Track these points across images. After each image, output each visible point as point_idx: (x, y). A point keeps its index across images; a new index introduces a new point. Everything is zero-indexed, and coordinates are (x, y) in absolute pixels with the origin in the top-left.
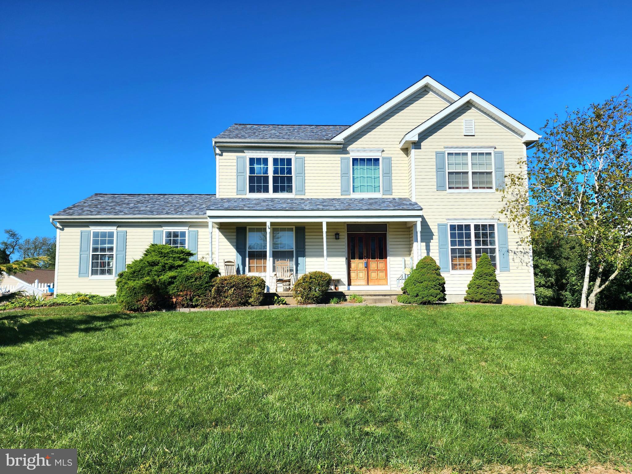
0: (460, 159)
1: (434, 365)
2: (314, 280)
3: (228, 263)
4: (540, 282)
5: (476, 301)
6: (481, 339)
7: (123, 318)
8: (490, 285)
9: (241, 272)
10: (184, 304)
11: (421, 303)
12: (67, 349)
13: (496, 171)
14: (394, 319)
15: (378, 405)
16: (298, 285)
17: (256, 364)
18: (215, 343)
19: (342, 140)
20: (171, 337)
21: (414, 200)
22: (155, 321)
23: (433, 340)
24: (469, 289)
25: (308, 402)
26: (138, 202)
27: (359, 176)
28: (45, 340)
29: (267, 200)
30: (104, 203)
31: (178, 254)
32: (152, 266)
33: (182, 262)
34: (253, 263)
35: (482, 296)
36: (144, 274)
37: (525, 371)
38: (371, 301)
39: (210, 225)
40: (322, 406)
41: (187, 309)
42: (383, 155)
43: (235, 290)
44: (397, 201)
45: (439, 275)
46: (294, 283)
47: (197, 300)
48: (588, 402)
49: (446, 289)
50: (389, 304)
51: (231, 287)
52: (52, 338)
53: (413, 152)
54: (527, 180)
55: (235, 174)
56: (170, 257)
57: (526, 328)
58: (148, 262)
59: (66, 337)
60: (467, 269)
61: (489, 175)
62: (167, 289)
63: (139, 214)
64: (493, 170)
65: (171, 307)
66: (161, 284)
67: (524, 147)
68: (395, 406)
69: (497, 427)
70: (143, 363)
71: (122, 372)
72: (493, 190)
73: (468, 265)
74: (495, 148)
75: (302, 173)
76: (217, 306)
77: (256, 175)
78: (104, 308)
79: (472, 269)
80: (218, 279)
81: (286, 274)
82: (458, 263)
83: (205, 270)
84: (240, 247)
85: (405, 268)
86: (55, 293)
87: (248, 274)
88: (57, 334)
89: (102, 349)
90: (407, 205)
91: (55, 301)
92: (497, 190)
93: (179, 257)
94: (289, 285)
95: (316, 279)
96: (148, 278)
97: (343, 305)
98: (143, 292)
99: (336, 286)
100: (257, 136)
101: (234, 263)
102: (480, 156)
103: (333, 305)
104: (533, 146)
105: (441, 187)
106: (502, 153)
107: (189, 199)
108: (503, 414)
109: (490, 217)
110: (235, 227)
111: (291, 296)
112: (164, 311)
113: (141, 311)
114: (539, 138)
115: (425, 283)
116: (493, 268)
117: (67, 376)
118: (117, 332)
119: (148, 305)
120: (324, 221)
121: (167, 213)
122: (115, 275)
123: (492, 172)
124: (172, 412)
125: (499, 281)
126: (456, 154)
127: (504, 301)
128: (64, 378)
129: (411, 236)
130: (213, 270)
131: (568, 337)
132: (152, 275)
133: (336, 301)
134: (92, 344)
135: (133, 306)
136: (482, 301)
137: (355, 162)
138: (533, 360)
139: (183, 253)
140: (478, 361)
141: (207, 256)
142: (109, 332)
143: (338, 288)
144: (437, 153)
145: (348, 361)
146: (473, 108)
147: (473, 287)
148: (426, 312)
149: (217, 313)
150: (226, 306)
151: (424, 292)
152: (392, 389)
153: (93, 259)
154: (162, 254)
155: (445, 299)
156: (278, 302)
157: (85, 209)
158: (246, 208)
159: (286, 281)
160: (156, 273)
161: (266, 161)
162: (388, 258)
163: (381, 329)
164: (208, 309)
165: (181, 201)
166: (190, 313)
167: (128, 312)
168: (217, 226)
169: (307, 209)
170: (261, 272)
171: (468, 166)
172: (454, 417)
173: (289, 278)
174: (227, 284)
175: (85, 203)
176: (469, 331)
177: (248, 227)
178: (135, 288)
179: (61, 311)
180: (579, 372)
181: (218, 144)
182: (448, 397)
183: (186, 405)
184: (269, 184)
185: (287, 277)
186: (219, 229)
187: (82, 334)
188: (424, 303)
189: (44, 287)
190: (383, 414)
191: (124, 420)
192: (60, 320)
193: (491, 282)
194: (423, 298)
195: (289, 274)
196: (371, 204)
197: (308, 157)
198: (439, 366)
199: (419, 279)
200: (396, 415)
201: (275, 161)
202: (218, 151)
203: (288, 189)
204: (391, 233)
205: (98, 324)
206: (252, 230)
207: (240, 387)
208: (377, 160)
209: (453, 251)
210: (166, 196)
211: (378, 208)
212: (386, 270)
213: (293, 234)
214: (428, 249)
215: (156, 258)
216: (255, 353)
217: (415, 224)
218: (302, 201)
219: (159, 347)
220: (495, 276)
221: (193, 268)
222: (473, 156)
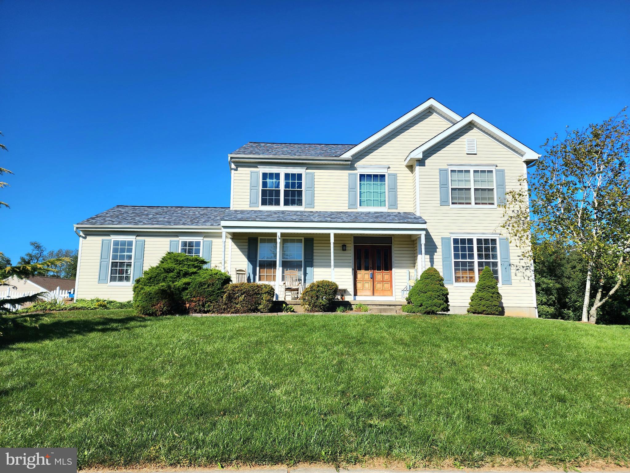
0: (462, 176)
1: (437, 368)
2: (321, 289)
3: (239, 272)
4: (542, 300)
5: (479, 313)
6: (484, 346)
7: (138, 321)
8: (492, 297)
9: (252, 281)
10: (197, 309)
11: (425, 313)
12: (85, 346)
13: (497, 188)
14: (398, 326)
15: (382, 400)
16: (306, 293)
17: (264, 363)
18: (224, 344)
19: (350, 157)
20: (184, 338)
21: (418, 214)
22: (169, 323)
23: (436, 346)
24: (472, 301)
25: (313, 397)
26: (156, 213)
27: (366, 191)
28: (64, 337)
29: (278, 213)
30: (125, 214)
31: (192, 261)
32: (168, 272)
33: (196, 269)
34: (263, 272)
35: (485, 308)
36: (159, 280)
37: (527, 374)
38: (376, 311)
39: (224, 235)
40: (327, 400)
41: (199, 314)
42: (389, 172)
43: (245, 296)
44: (402, 215)
45: (443, 286)
46: (302, 292)
47: (209, 306)
48: (589, 404)
49: (449, 300)
50: (393, 313)
51: (242, 294)
52: (71, 337)
53: (418, 168)
54: (528, 196)
55: (249, 188)
56: (185, 264)
57: (528, 337)
58: (164, 268)
59: (84, 335)
60: (470, 281)
61: (490, 192)
62: (181, 294)
63: (157, 224)
64: (495, 187)
65: (184, 312)
66: (175, 289)
67: (525, 165)
68: (398, 403)
69: (499, 424)
70: (156, 359)
71: (136, 366)
72: (495, 206)
73: (471, 278)
74: (497, 166)
75: (312, 187)
76: (228, 312)
77: (268, 189)
78: (121, 312)
79: (475, 282)
80: (229, 286)
81: (294, 283)
82: (461, 275)
83: (217, 277)
84: (252, 257)
85: (410, 279)
86: (75, 299)
87: (258, 282)
88: (75, 334)
89: (118, 346)
90: (411, 218)
91: (75, 305)
92: (499, 206)
93: (193, 265)
94: (297, 293)
95: (323, 288)
96: (163, 284)
97: (350, 313)
98: (158, 297)
99: (342, 296)
100: (270, 153)
101: (245, 271)
102: (482, 174)
103: (339, 313)
104: (534, 165)
105: (444, 203)
106: (503, 171)
107: (205, 211)
108: (504, 412)
109: (491, 231)
110: (247, 238)
111: (298, 304)
112: (177, 316)
113: (156, 315)
114: (539, 157)
115: (429, 294)
116: (495, 281)
117: (84, 369)
118: (132, 332)
119: (162, 310)
120: (332, 232)
121: (184, 224)
122: (133, 282)
123: (494, 189)
124: (183, 402)
125: (501, 294)
126: (459, 171)
127: (507, 313)
128: (80, 371)
129: (415, 249)
130: (225, 277)
131: (569, 346)
132: (167, 281)
133: (342, 310)
134: (108, 342)
135: (148, 310)
136: (485, 312)
137: (363, 177)
138: (535, 365)
139: (197, 261)
140: (480, 365)
141: (220, 265)
142: (124, 332)
143: (344, 298)
144: (441, 170)
145: (353, 362)
146: (475, 128)
147: (476, 299)
148: (430, 321)
149: (228, 318)
150: (237, 312)
151: (428, 302)
152: (395, 387)
153: (112, 267)
154: (177, 262)
155: (449, 310)
156: (287, 310)
157: (107, 219)
158: (258, 219)
159: (294, 290)
160: (171, 279)
161: (277, 176)
162: (393, 269)
163: (385, 335)
164: (220, 315)
165: (197, 213)
166: (202, 317)
167: (143, 316)
168: (230, 236)
169: (316, 221)
170: (270, 280)
171: (470, 183)
172: (456, 413)
173: (297, 287)
174: (238, 291)
175: (107, 213)
176: (471, 338)
177: (259, 238)
178: (150, 293)
179: (80, 314)
180: (580, 377)
181: (233, 160)
182: (450, 396)
183: (196, 396)
184: (280, 198)
185: (295, 286)
186: (232, 239)
187: (99, 334)
188: (428, 313)
189: (65, 294)
190: (387, 409)
191: (136, 407)
192: (79, 321)
193: (493, 294)
194: (427, 307)
195: (297, 283)
196: (377, 217)
197: (318, 173)
198: (441, 368)
199: (423, 290)
200: (399, 411)
201: (287, 176)
202: (233, 166)
203: (298, 202)
204: (396, 246)
205: (115, 325)
206: (263, 241)
207: (248, 381)
208: (383, 176)
209: (456, 264)
210: (183, 209)
211: (384, 220)
212: (391, 281)
213: (302, 245)
214: (432, 261)
215: (171, 265)
216: (263, 352)
217: (419, 237)
218: (311, 214)
219: (171, 346)
220: (497, 289)
221: (206, 275)
222: (475, 174)
